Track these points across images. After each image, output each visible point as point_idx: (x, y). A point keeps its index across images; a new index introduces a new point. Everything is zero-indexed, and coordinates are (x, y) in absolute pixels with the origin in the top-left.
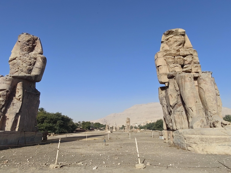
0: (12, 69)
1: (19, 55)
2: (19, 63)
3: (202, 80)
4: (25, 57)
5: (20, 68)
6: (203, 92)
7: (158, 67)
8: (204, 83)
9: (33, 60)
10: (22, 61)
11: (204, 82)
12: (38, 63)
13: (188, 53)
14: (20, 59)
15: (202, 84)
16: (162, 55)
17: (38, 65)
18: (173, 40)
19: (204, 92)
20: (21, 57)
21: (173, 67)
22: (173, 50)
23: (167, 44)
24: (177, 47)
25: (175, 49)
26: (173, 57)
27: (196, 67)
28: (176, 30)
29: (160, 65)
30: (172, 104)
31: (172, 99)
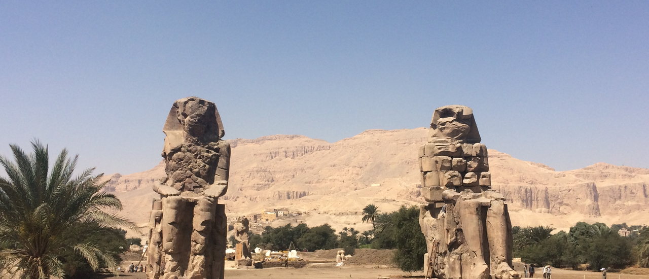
0: (177, 170)
1: (186, 142)
2: (190, 159)
3: (492, 212)
4: (199, 148)
5: (195, 170)
6: (491, 230)
7: (426, 173)
8: (494, 217)
9: (214, 153)
10: (195, 155)
11: (494, 215)
12: (223, 159)
13: (474, 154)
14: (190, 151)
15: (491, 218)
16: (433, 152)
17: (223, 162)
18: (452, 128)
19: (493, 229)
20: (190, 146)
21: (450, 177)
22: (451, 146)
23: (441, 130)
24: (458, 141)
25: (455, 145)
26: (450, 159)
27: (484, 176)
28: (458, 113)
29: (430, 170)
30: (449, 243)
31: (449, 236)
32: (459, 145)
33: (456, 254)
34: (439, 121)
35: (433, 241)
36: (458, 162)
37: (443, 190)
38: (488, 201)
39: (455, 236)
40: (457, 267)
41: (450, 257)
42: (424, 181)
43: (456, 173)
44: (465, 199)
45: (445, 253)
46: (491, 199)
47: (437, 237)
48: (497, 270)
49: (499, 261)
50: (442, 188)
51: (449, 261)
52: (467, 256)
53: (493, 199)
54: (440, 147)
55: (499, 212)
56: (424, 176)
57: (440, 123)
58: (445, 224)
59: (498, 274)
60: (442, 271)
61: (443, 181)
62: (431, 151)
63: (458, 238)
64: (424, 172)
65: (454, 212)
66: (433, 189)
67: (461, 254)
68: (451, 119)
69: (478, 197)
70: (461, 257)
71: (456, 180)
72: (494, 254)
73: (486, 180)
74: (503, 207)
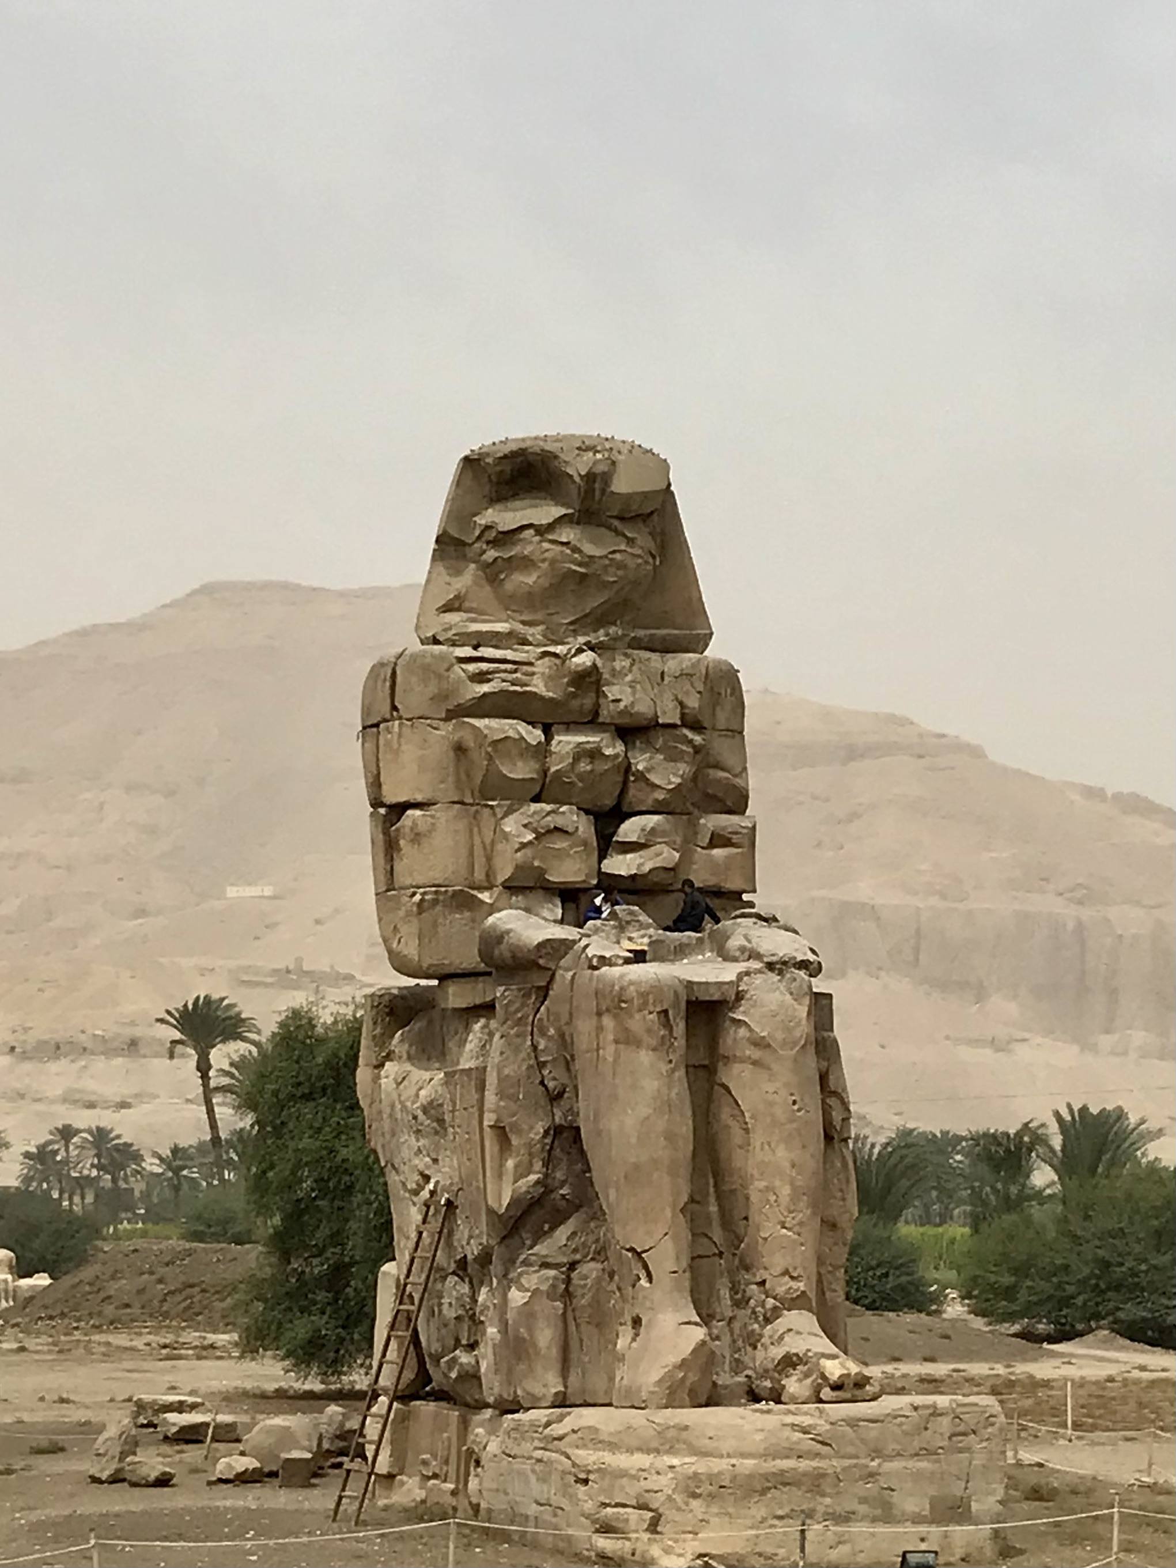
8: (755, 1063)
13: (672, 715)
15: (736, 1068)
16: (442, 697)
19: (747, 1131)
21: (530, 837)
22: (542, 666)
23: (492, 574)
24: (582, 640)
25: (562, 658)
26: (535, 735)
27: (718, 840)
28: (590, 477)
29: (419, 798)
30: (505, 1202)
31: (510, 1163)
32: (586, 659)
33: (545, 1265)
34: (481, 520)
35: (425, 1194)
36: (582, 753)
37: (492, 909)
38: (728, 973)
39: (538, 1165)
40: (546, 1337)
41: (507, 1281)
42: (390, 858)
43: (570, 816)
44: (603, 961)
45: (485, 1258)
46: (741, 967)
47: (444, 1175)
48: (760, 1354)
49: (770, 1302)
50: (485, 897)
51: (503, 1306)
52: (599, 1280)
53: (756, 965)
54: (484, 666)
55: (779, 1035)
56: (386, 832)
57: (491, 535)
58: (491, 1098)
59: (765, 1374)
60: (465, 1358)
61: (489, 859)
62: (432, 689)
63: (559, 1175)
64: (391, 807)
65: (543, 1033)
66: (435, 902)
67: (572, 1266)
68: (547, 512)
69: (680, 952)
70: (568, 1281)
71: (560, 854)
72: (747, 1269)
73: (728, 857)
74: (802, 1011)
